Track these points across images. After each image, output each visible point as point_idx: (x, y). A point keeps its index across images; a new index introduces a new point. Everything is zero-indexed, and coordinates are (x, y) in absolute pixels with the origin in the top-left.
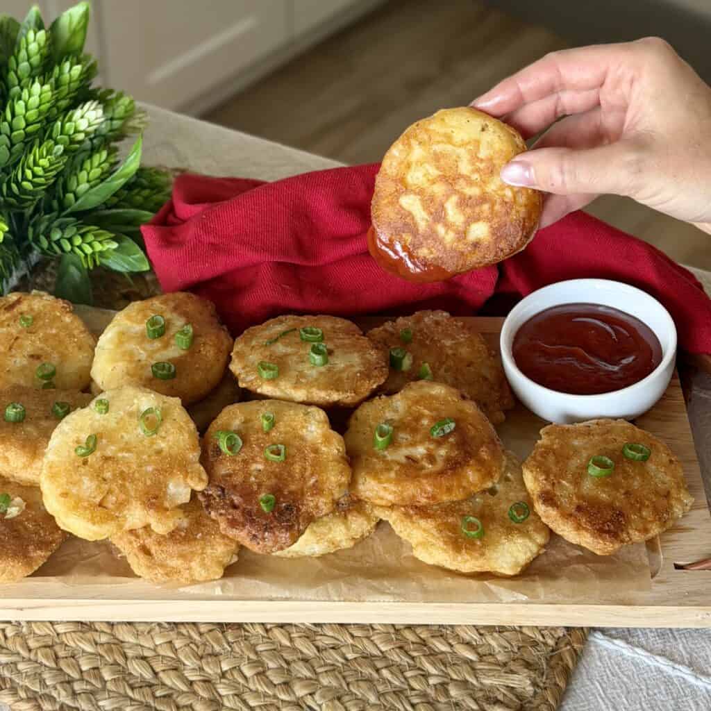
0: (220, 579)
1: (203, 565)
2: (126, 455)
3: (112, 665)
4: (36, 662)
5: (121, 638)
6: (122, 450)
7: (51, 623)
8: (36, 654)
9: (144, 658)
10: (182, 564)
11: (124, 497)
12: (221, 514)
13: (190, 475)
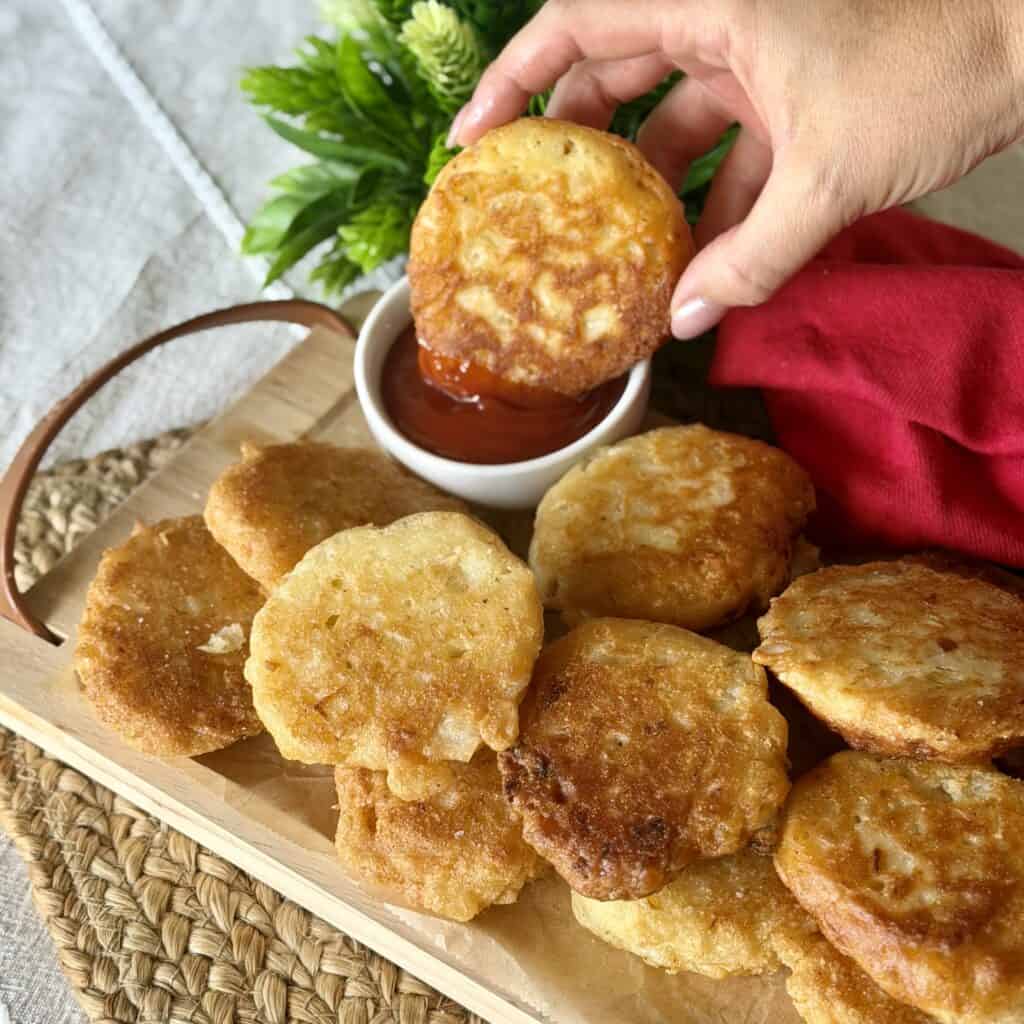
0: (464, 923)
1: (441, 888)
2: (399, 638)
3: (235, 967)
4: (134, 899)
5: (279, 930)
6: (395, 626)
7: (200, 848)
8: (144, 886)
9: (289, 983)
10: (409, 869)
11: (362, 709)
12: (531, 807)
13: (487, 716)
